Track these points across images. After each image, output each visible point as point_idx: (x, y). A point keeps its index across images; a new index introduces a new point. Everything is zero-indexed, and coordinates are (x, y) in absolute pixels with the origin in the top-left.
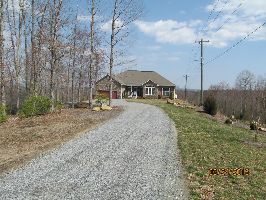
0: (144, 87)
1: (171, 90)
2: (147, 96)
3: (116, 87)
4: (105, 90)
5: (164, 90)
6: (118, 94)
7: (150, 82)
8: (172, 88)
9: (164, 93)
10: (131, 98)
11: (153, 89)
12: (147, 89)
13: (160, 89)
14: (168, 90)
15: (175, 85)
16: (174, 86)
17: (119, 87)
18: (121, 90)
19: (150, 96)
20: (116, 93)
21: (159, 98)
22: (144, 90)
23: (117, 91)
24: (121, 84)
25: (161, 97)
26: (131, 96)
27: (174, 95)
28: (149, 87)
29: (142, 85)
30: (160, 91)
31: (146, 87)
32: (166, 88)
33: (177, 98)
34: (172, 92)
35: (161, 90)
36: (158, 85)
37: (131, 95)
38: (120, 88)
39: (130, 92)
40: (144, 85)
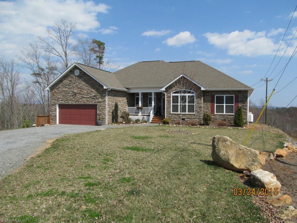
0: (169, 95)
1: (237, 102)
2: (175, 116)
3: (94, 96)
4: (70, 103)
5: (220, 100)
6: (98, 112)
7: (183, 81)
8: (240, 95)
9: (220, 109)
10: (137, 121)
11: (191, 100)
12: (175, 99)
13: (209, 98)
14: (229, 100)
15: (249, 87)
16: (247, 89)
17: (101, 95)
18: (104, 101)
19: (184, 117)
20: (95, 110)
21: (206, 121)
22: (169, 102)
23: (96, 105)
24: (105, 87)
25: (210, 120)
26: (140, 116)
27: (246, 115)
28: (179, 95)
29: (164, 89)
30: (209, 105)
31: (172, 95)
32: (225, 96)
33: (252, 121)
34: (240, 105)
35: (212, 102)
36: (203, 89)
37: (140, 114)
38: (103, 97)
39: (138, 108)
40: (167, 89)
